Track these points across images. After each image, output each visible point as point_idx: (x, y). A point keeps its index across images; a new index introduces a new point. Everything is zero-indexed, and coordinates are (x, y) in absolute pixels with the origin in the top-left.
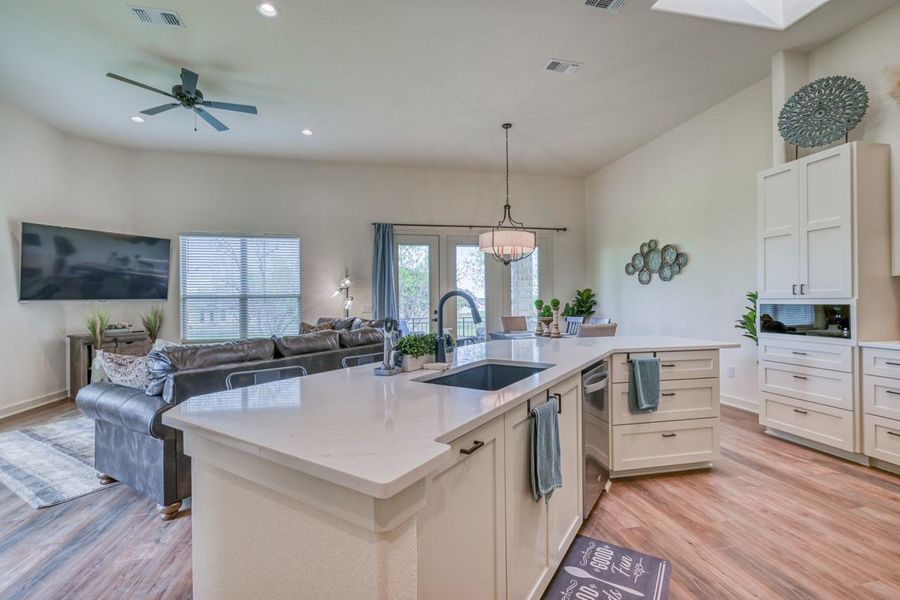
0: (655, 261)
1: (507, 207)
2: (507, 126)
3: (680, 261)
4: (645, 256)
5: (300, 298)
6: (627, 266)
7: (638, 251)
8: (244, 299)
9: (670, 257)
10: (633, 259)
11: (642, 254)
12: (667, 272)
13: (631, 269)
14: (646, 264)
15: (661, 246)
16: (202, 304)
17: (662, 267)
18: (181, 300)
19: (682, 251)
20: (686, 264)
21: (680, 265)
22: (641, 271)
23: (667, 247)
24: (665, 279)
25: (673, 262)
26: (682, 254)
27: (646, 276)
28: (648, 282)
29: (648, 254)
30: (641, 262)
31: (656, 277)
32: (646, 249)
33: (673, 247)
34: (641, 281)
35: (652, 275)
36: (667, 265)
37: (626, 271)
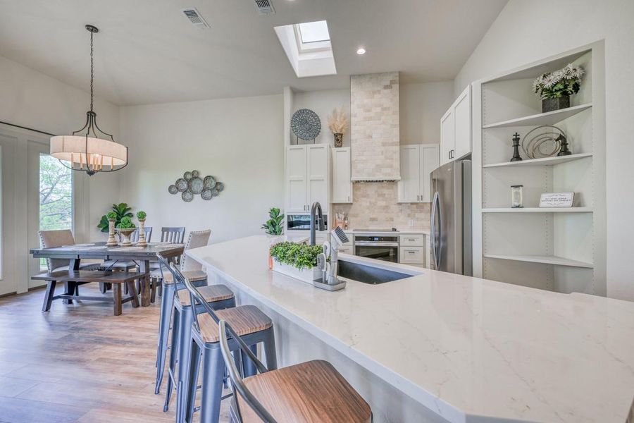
0: (197, 186)
1: (91, 114)
2: (93, 29)
3: (218, 187)
4: (189, 182)
6: (171, 187)
7: (182, 177)
9: (212, 184)
10: (177, 182)
11: (186, 179)
12: (208, 194)
13: (174, 189)
14: (189, 187)
15: (203, 176)
17: (204, 190)
19: (220, 181)
20: (222, 190)
21: (218, 190)
22: (184, 192)
23: (208, 177)
24: (205, 199)
25: (213, 188)
26: (220, 183)
27: (188, 195)
28: (191, 200)
29: (191, 180)
30: (185, 186)
31: (198, 197)
32: (189, 177)
33: (213, 178)
34: (184, 199)
35: (194, 195)
36: (208, 189)
37: (169, 191)
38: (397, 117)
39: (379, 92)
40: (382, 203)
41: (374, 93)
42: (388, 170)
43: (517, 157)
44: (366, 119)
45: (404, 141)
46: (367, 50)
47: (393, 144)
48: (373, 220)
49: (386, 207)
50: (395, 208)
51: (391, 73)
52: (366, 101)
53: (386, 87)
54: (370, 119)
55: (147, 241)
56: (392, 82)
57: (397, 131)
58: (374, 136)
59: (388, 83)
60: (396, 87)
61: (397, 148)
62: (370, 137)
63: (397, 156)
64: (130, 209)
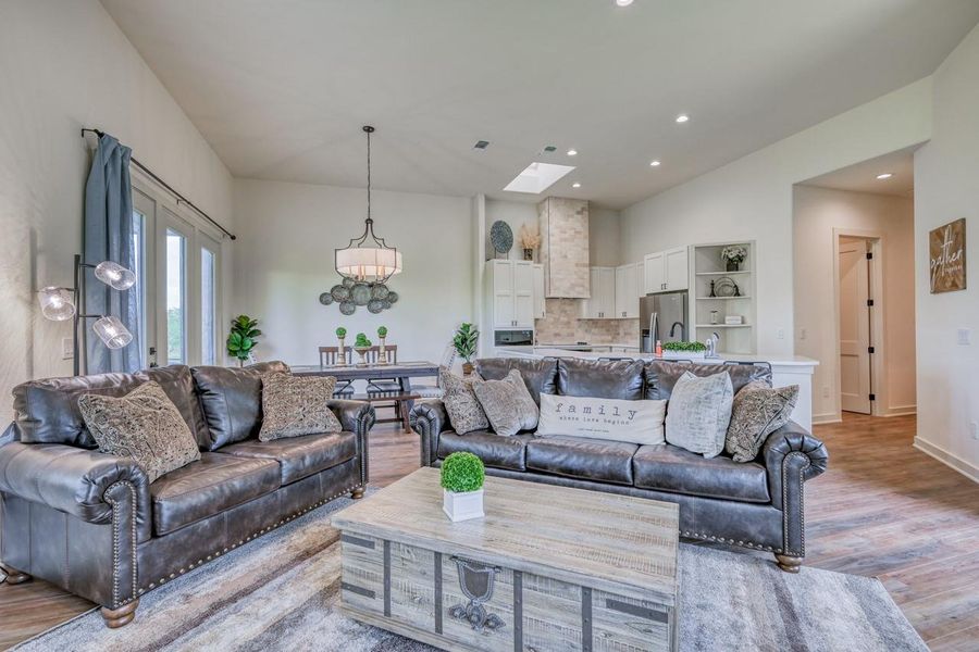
0: (362, 294)
1: (369, 221)
2: (369, 130)
3: (391, 298)
4: (351, 290)
6: (322, 296)
9: (381, 294)
10: (333, 290)
11: (345, 286)
12: (374, 306)
13: (327, 299)
14: (351, 295)
17: (371, 301)
19: (394, 290)
20: (396, 300)
21: (391, 302)
22: (344, 302)
23: (377, 285)
24: (373, 311)
25: (383, 298)
26: (394, 293)
27: (349, 307)
28: (352, 312)
29: (353, 288)
30: (345, 293)
31: (362, 310)
32: (351, 283)
33: (384, 287)
34: (343, 312)
35: (357, 307)
36: (377, 300)
37: (321, 301)
38: (587, 241)
39: (572, 216)
40: (565, 319)
41: (568, 216)
42: (581, 289)
43: (713, 295)
44: (562, 240)
45: (592, 263)
46: (582, 184)
47: (584, 265)
48: (557, 335)
49: (569, 323)
50: (575, 323)
51: (583, 201)
52: (562, 223)
53: (578, 213)
54: (565, 240)
56: (583, 209)
57: (587, 254)
58: (569, 256)
59: (579, 209)
60: (586, 213)
61: (587, 270)
62: (566, 257)
63: (587, 277)
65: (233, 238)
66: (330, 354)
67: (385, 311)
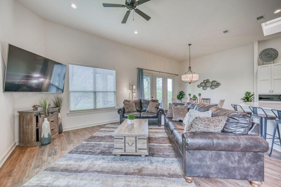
0: (209, 84)
1: (190, 67)
2: (190, 45)
4: (205, 83)
5: (115, 92)
6: (198, 85)
8: (95, 93)
10: (201, 84)
14: (205, 85)
15: (211, 81)
16: (77, 94)
17: (211, 86)
18: (69, 92)
20: (220, 85)
21: (218, 86)
22: (203, 87)
23: (214, 81)
24: (212, 89)
25: (215, 85)
26: (219, 83)
27: (205, 88)
28: (206, 89)
29: (206, 83)
30: (204, 85)
31: (209, 89)
32: (206, 81)
33: (216, 81)
34: (203, 89)
35: (208, 88)
36: (213, 85)
37: (198, 87)
55: (201, 102)
64: (184, 93)
65: (178, 75)
66: (204, 100)
67: (216, 89)
